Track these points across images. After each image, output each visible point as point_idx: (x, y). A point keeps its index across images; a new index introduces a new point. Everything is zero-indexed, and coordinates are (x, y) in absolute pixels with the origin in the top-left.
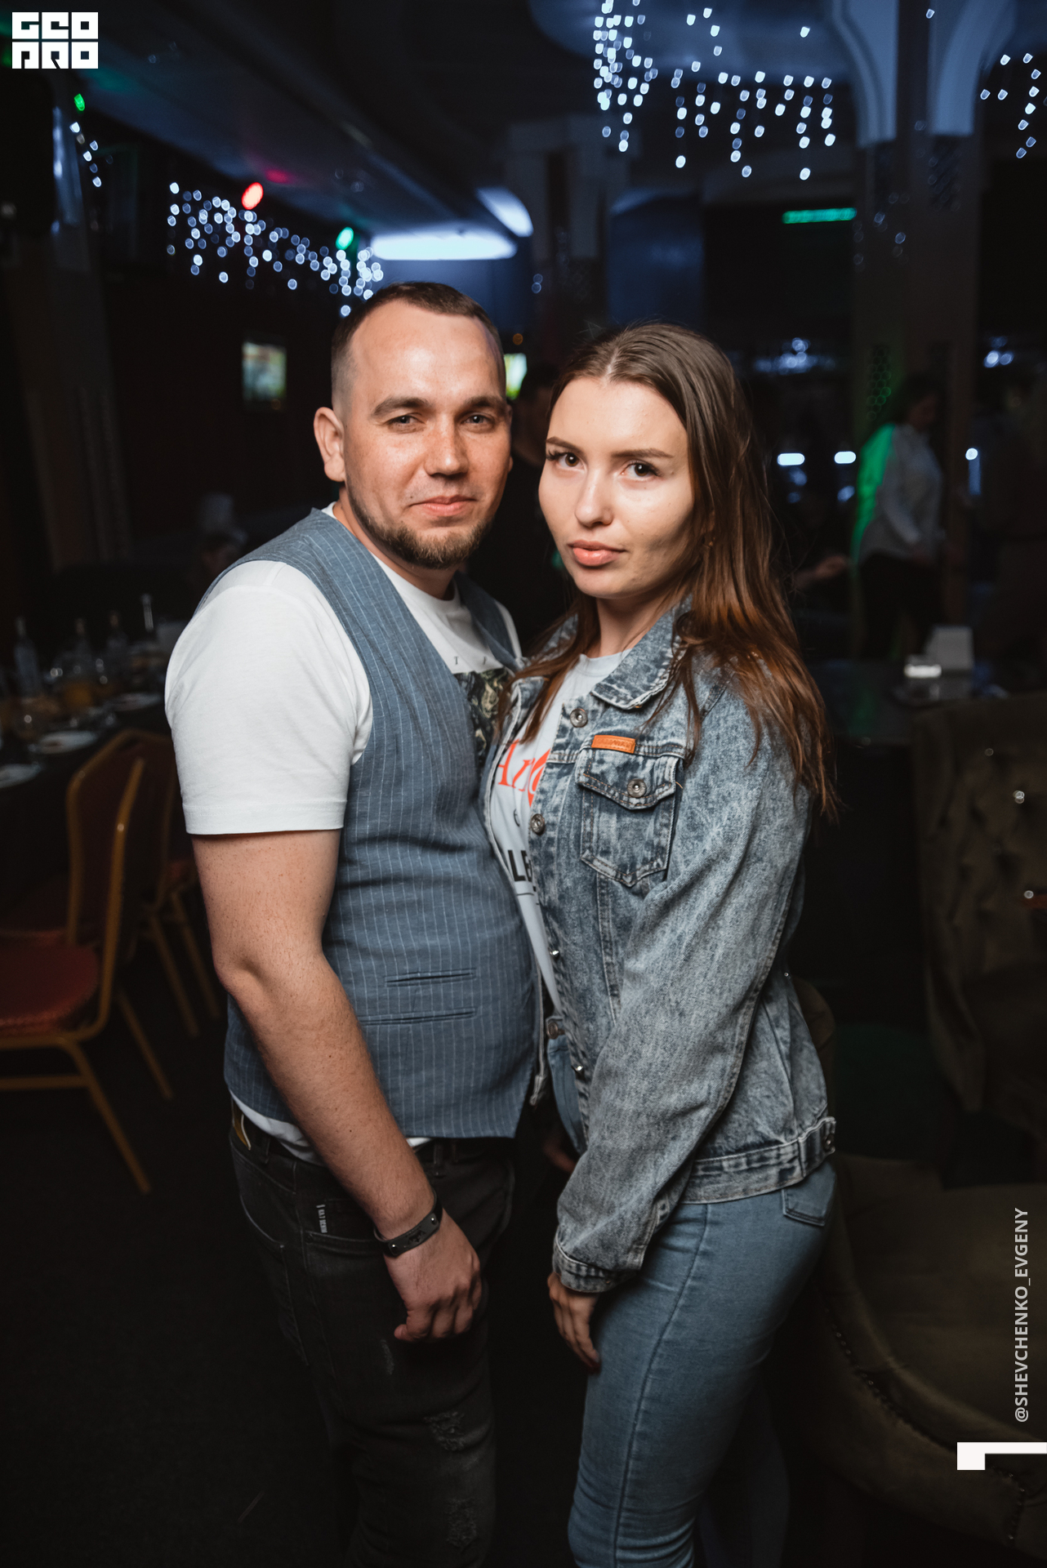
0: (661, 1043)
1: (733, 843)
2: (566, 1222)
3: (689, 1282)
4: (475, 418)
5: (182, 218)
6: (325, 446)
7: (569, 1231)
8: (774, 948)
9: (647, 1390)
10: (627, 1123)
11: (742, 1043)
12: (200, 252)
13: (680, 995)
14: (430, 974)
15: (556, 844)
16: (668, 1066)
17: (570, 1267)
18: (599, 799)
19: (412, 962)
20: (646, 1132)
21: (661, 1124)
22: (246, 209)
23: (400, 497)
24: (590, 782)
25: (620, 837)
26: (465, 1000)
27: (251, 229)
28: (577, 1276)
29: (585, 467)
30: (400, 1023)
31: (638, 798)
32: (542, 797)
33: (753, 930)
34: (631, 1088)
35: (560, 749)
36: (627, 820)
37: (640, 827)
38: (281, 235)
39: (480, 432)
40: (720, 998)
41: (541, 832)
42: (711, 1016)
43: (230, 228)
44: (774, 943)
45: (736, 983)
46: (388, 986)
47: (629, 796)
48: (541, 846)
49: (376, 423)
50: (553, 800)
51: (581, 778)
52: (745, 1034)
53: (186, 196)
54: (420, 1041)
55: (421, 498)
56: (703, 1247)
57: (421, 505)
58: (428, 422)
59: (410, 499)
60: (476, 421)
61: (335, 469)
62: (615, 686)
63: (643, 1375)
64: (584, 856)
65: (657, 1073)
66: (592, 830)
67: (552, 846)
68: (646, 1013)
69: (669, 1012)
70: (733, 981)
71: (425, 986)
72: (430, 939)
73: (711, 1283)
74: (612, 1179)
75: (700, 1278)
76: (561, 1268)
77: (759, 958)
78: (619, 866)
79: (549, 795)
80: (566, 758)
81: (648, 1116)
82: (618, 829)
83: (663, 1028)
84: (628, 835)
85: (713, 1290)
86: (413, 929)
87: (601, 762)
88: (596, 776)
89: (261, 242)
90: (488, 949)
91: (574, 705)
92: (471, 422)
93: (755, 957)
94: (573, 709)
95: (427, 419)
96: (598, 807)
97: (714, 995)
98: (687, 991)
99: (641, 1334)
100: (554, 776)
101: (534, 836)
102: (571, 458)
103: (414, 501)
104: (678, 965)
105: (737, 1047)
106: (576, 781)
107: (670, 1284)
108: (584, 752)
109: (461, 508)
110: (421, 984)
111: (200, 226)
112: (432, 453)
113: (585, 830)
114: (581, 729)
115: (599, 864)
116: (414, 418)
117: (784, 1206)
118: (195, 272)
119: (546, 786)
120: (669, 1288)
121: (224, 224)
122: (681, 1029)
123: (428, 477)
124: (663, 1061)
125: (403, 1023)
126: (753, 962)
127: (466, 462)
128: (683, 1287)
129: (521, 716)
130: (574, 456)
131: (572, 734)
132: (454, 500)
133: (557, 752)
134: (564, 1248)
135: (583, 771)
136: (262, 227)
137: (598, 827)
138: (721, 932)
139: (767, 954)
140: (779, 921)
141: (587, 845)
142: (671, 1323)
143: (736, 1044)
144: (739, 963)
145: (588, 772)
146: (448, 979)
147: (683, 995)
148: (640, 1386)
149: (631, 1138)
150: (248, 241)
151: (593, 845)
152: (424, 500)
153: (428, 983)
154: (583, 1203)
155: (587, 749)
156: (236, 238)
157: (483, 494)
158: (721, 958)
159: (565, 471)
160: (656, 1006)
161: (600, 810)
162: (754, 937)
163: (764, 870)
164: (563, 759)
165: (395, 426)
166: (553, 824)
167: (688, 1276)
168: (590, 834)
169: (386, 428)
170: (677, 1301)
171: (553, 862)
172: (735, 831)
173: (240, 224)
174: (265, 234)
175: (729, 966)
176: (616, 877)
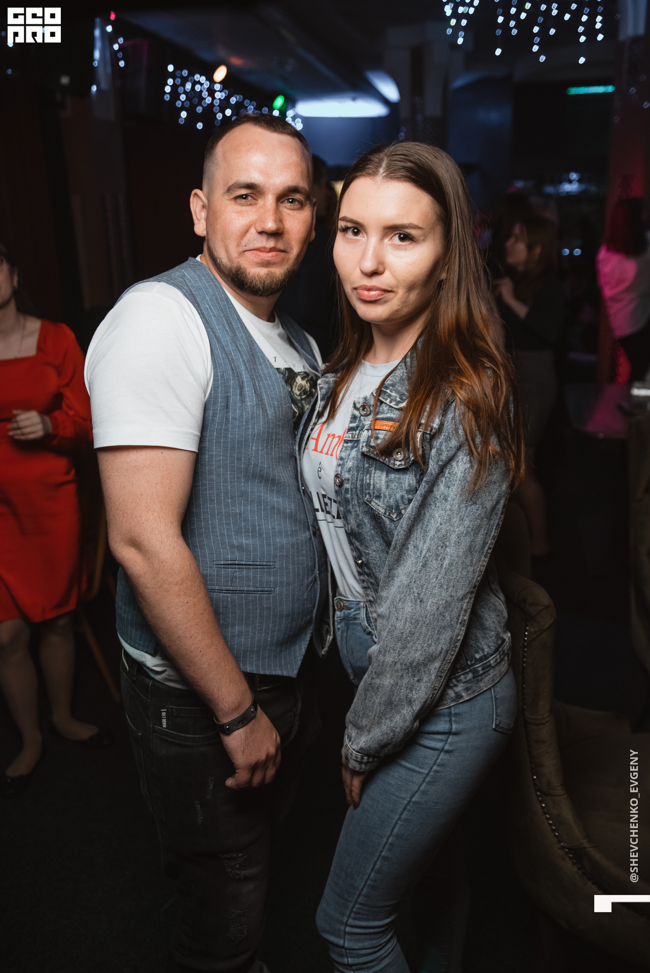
0: (409, 619)
1: (450, 489)
2: (351, 729)
3: (435, 768)
4: (290, 200)
5: (174, 87)
6: (196, 214)
7: (353, 735)
8: (486, 559)
9: (395, 831)
10: (388, 669)
11: (465, 621)
12: (185, 109)
13: (420, 589)
14: (244, 563)
15: (350, 492)
16: (414, 634)
17: (357, 758)
18: (375, 462)
19: (232, 553)
20: (400, 674)
21: (410, 670)
22: (216, 83)
23: (238, 245)
24: (369, 451)
25: (387, 487)
26: (267, 582)
27: (218, 95)
28: (361, 763)
29: (365, 236)
30: (222, 593)
31: (400, 461)
32: (341, 462)
33: (470, 548)
34: (391, 648)
35: (353, 431)
36: (392, 476)
37: (401, 481)
38: (238, 98)
39: (293, 210)
40: (447, 592)
41: (341, 485)
42: (441, 603)
43: (205, 94)
44: (486, 556)
45: (458, 582)
46: (216, 567)
47: (395, 460)
48: (342, 494)
49: (227, 198)
50: (348, 464)
51: (363, 448)
52: (468, 615)
53: (178, 72)
54: (235, 606)
55: (251, 246)
56: (447, 747)
57: (251, 252)
58: (260, 200)
59: (244, 247)
60: (291, 202)
61: (200, 229)
62: (388, 391)
63: (394, 822)
64: (366, 499)
65: (406, 638)
66: (370, 482)
67: (348, 493)
68: (399, 601)
69: (413, 600)
70: (456, 580)
71: (241, 570)
72: (246, 540)
73: (448, 769)
74: (380, 703)
75: (442, 765)
76: (349, 758)
77: (475, 566)
78: (387, 506)
79: (345, 460)
80: (356, 437)
81: (401, 664)
82: (387, 482)
83: (410, 610)
84: (393, 486)
85: (448, 773)
86: (235, 532)
87: (377, 438)
88: (373, 447)
89: (225, 104)
90: (285, 551)
91: (362, 401)
92: (287, 203)
93: (471, 566)
94: (361, 404)
95: (259, 198)
96: (374, 467)
97: (443, 590)
98: (425, 586)
99: (397, 797)
100: (349, 448)
101: (337, 488)
102: (356, 230)
103: (247, 248)
104: (418, 570)
105: (461, 623)
106: (361, 450)
107: (422, 768)
108: (366, 431)
109: (276, 256)
110: (238, 568)
111: (185, 92)
112: (261, 219)
113: (366, 482)
114: (366, 417)
115: (374, 504)
116: (251, 196)
117: (494, 723)
118: (181, 122)
119: (343, 455)
120: (421, 770)
121: (201, 91)
122: (422, 611)
123: (257, 234)
124: (410, 631)
125: (224, 593)
126: (471, 569)
127: (282, 226)
128: (430, 771)
129: (321, 406)
130: (357, 229)
131: (360, 420)
132: (272, 250)
133: (351, 432)
134: (352, 746)
135: (365, 444)
136: (226, 94)
137: (374, 480)
138: (448, 550)
139: (481, 563)
140: (489, 542)
141: (367, 491)
142: (419, 792)
143: (460, 621)
144: (460, 569)
145: (368, 445)
146: (256, 567)
147: (422, 589)
148: (391, 828)
149: (391, 677)
150: (216, 103)
151: (371, 491)
152: (253, 248)
153: (243, 568)
154: (362, 718)
155: (368, 430)
156: (209, 101)
157: (292, 249)
158: (447, 566)
159: (352, 239)
160: (405, 596)
161: (375, 469)
162: (471, 553)
163: (478, 510)
164: (354, 437)
165: (239, 201)
166: (348, 480)
167: (434, 764)
168: (369, 484)
169: (233, 202)
170: (425, 778)
171: (349, 504)
172: (452, 482)
173: (211, 92)
174: (227, 98)
175: (453, 571)
176: (385, 513)
